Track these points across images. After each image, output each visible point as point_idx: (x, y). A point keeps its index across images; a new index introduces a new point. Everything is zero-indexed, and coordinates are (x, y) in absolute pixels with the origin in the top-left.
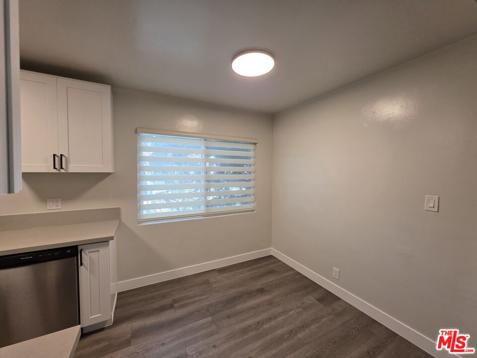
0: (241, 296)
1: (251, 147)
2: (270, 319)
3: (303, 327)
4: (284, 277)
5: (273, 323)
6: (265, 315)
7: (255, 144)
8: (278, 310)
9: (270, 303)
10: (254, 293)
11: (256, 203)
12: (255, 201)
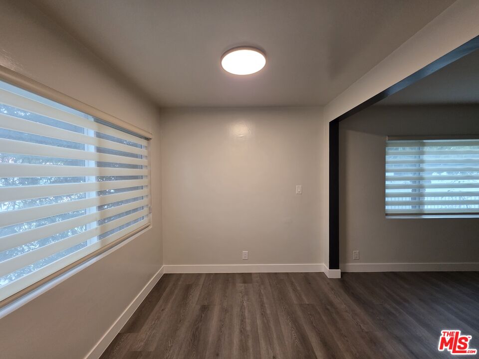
0: (197, 329)
1: (144, 142)
2: (243, 321)
3: (262, 305)
4: (203, 285)
5: (248, 321)
6: (236, 322)
7: (147, 139)
8: (236, 310)
9: (225, 311)
10: (203, 315)
11: (151, 215)
12: (150, 213)
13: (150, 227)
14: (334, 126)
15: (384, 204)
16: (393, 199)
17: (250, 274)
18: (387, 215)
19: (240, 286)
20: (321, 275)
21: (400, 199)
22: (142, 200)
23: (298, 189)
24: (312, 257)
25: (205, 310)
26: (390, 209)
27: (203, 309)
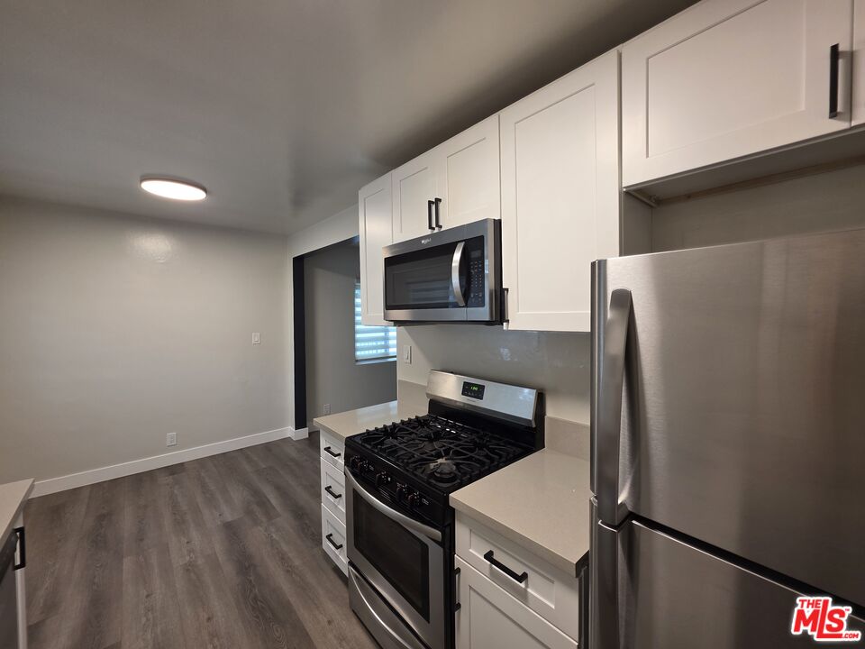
14: (299, 262)
15: (354, 349)
16: (363, 344)
17: (182, 464)
18: (357, 361)
19: (165, 480)
20: (288, 440)
21: (371, 344)
23: (255, 338)
24: (282, 424)
25: (105, 518)
26: (359, 354)
27: (101, 518)
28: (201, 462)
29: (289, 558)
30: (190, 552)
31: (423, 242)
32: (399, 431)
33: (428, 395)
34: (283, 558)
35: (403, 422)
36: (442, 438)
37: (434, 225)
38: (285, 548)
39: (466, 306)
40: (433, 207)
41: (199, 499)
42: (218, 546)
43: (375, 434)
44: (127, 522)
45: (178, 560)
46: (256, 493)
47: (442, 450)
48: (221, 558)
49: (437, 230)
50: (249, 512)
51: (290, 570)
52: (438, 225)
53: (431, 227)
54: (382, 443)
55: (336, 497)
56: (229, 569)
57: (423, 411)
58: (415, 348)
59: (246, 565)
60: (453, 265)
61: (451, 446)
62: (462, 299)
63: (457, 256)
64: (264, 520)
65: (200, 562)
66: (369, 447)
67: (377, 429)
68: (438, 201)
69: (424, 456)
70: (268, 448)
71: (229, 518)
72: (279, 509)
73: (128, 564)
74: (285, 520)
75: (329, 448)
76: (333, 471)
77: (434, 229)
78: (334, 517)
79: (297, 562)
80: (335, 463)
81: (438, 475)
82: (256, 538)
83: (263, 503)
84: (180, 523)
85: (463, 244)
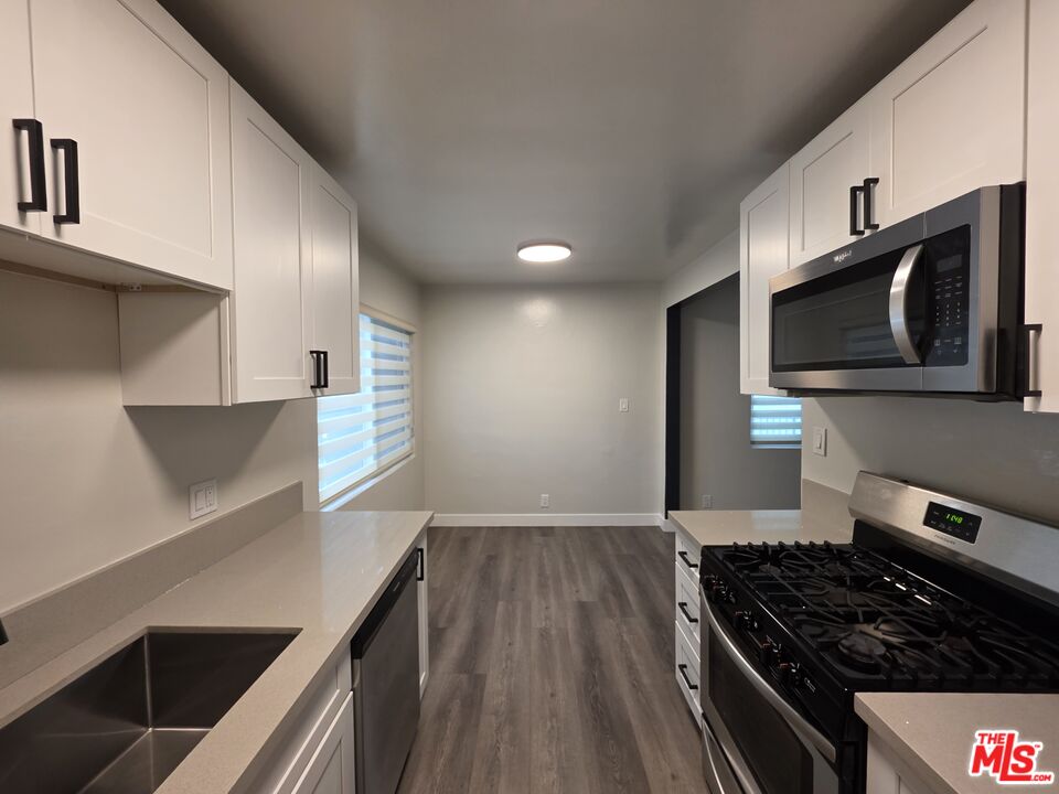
1: (404, 338)
7: (410, 334)
11: (413, 440)
12: (412, 436)
13: (413, 457)
14: (675, 314)
15: (749, 427)
16: (764, 421)
17: (552, 528)
18: (753, 443)
19: (537, 539)
20: (655, 529)
21: (777, 420)
22: (401, 419)
23: (623, 405)
24: (651, 509)
25: (492, 559)
26: (756, 433)
27: (490, 558)
28: (568, 530)
29: (637, 670)
30: (547, 618)
31: (837, 259)
32: (785, 557)
33: (852, 512)
34: (631, 667)
35: (798, 546)
36: (870, 590)
37: (861, 226)
38: (635, 656)
39: (923, 363)
40: (861, 197)
41: (562, 567)
42: (571, 624)
43: (746, 552)
44: (505, 570)
45: (537, 623)
46: (614, 580)
47: (860, 611)
48: (572, 637)
49: (868, 233)
50: (604, 600)
51: (636, 686)
52: (868, 225)
53: (854, 231)
54: (755, 568)
55: (691, 620)
56: (576, 652)
57: (843, 536)
58: (834, 432)
59: (592, 657)
60: (893, 290)
61: (883, 610)
62: (912, 351)
63: (902, 274)
64: (617, 613)
65: (553, 632)
66: (733, 568)
67: (750, 546)
68: (870, 183)
69: (821, 610)
70: (633, 533)
71: (584, 599)
72: (635, 607)
73: (501, 606)
74: (639, 622)
75: (685, 553)
76: (688, 584)
77: (862, 233)
78: (688, 643)
79: (646, 680)
80: (691, 575)
81: (845, 651)
82: (607, 630)
83: (620, 594)
84: (542, 586)
85: (919, 248)
